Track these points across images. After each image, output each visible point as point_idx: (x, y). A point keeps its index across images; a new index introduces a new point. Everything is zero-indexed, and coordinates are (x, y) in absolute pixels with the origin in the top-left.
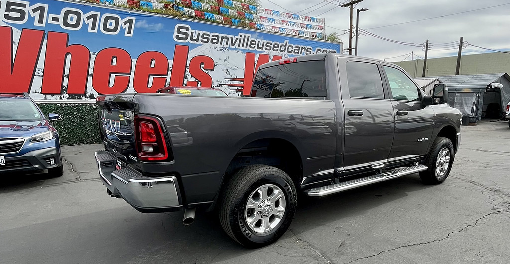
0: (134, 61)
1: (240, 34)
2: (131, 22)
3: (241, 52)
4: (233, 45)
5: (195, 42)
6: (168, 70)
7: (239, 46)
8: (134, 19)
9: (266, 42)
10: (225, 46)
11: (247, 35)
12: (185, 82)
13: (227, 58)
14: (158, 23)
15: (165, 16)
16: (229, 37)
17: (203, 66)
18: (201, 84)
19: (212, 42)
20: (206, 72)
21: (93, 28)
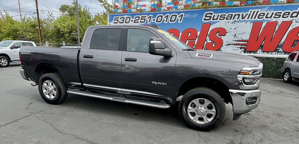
0: (181, 34)
1: (250, 10)
2: (182, 15)
3: (249, 22)
4: (243, 18)
5: (215, 21)
6: (197, 37)
7: (248, 18)
8: (184, 14)
9: (275, 12)
10: (236, 20)
11: (256, 10)
12: (205, 43)
13: (237, 27)
14: (195, 14)
15: (199, 9)
16: (241, 14)
17: (218, 33)
18: (215, 44)
19: (227, 19)
20: (220, 37)
21: (166, 21)
